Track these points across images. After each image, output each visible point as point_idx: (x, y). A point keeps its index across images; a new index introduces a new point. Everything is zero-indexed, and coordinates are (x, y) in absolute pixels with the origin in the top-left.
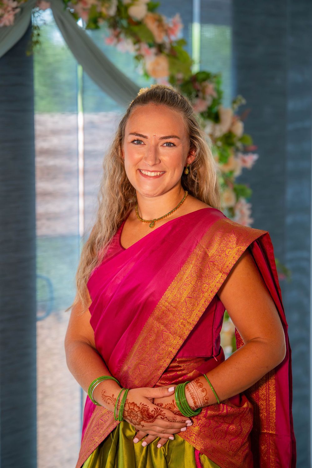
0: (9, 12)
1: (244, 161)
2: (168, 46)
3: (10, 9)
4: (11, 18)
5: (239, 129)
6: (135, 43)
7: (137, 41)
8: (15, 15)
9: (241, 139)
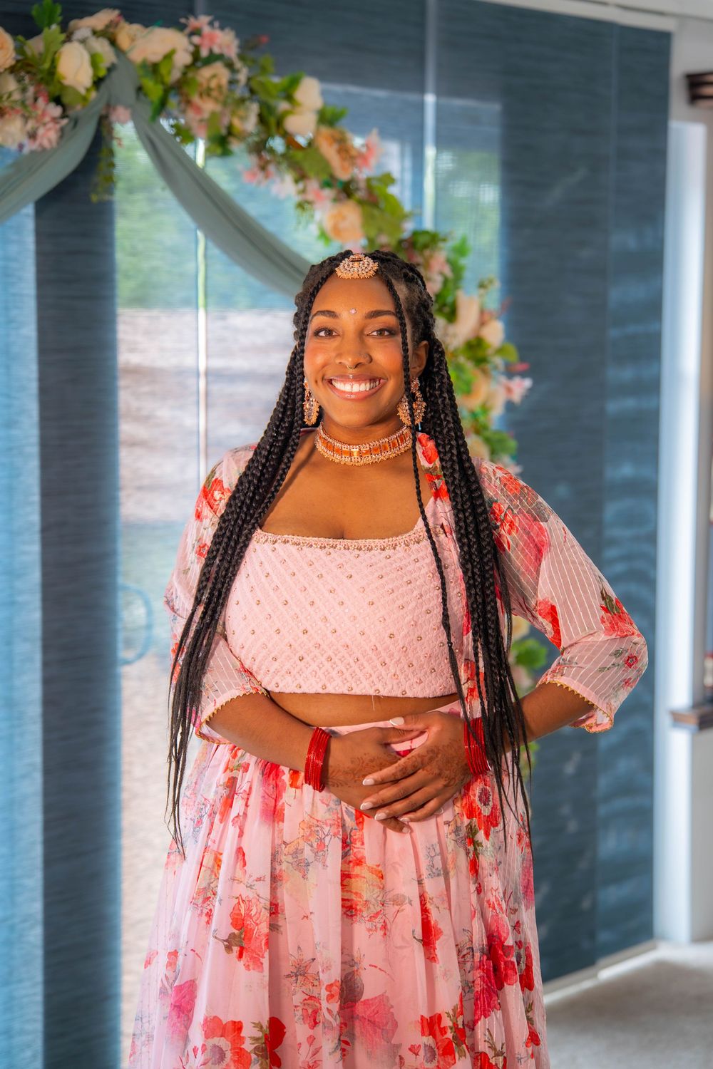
0: (45, 124)
1: (509, 390)
2: (362, 185)
3: (47, 119)
4: (53, 135)
5: (495, 333)
6: (296, 181)
7: (301, 177)
8: (62, 130)
9: (500, 351)
